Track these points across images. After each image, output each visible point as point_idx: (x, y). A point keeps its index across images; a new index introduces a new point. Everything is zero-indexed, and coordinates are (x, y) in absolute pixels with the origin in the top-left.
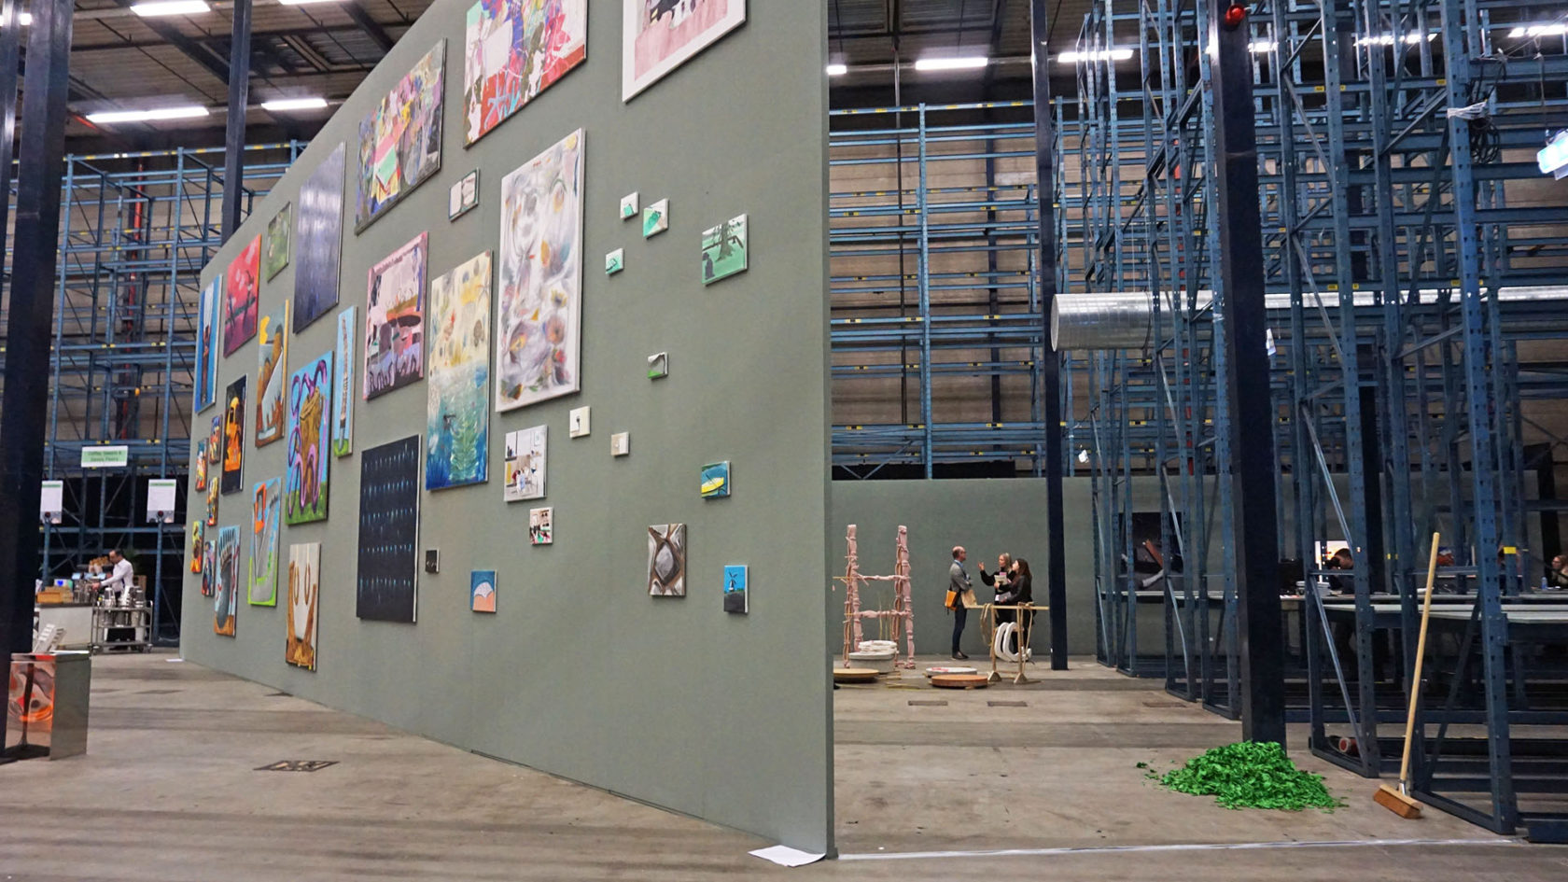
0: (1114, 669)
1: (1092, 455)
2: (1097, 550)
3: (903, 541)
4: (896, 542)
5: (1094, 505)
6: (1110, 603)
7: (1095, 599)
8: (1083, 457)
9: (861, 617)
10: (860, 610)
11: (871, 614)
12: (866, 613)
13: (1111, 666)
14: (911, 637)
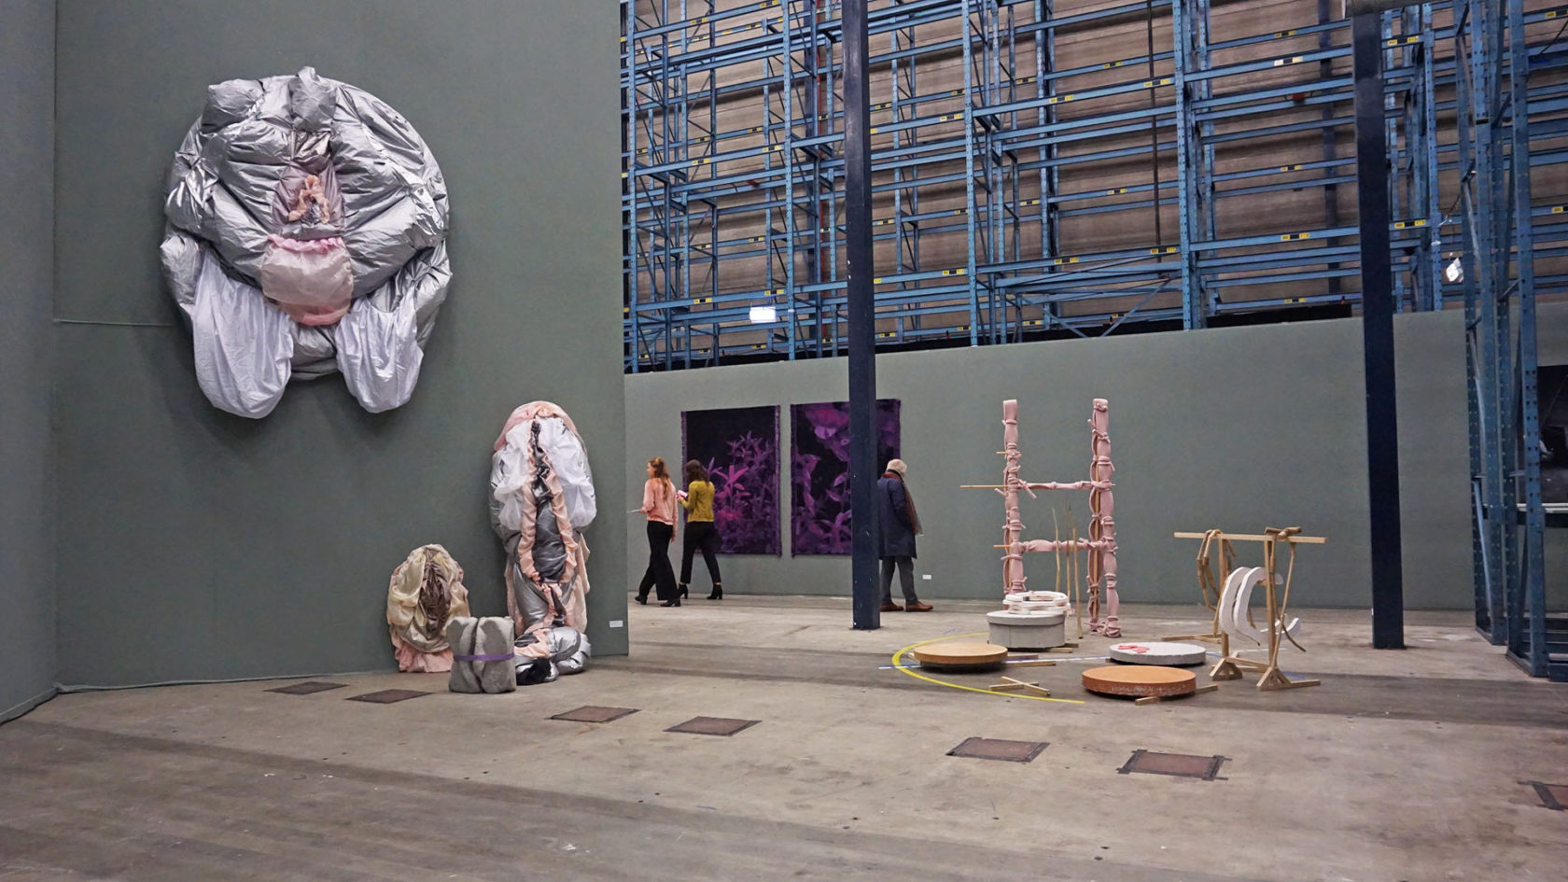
0: (1504, 649)
1: (1467, 263)
2: (1474, 430)
3: (1101, 424)
4: (1089, 427)
5: (1469, 350)
6: (1496, 527)
7: (1470, 517)
8: (1453, 272)
9: (1023, 551)
10: (1022, 540)
11: (1042, 545)
12: (1034, 544)
13: (1497, 641)
14: (1113, 584)
